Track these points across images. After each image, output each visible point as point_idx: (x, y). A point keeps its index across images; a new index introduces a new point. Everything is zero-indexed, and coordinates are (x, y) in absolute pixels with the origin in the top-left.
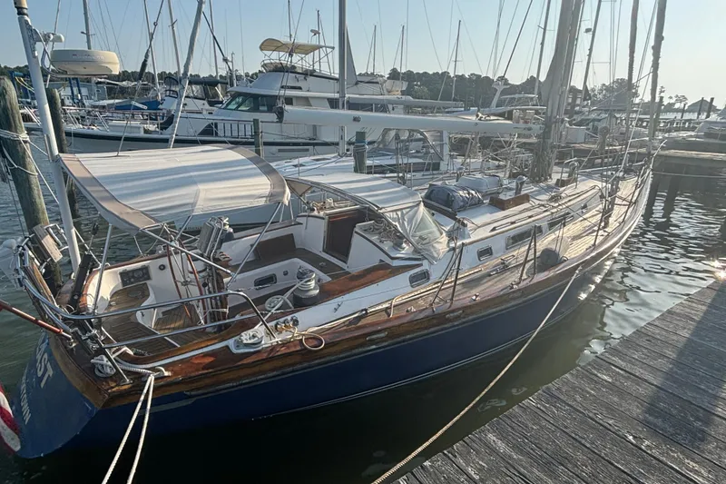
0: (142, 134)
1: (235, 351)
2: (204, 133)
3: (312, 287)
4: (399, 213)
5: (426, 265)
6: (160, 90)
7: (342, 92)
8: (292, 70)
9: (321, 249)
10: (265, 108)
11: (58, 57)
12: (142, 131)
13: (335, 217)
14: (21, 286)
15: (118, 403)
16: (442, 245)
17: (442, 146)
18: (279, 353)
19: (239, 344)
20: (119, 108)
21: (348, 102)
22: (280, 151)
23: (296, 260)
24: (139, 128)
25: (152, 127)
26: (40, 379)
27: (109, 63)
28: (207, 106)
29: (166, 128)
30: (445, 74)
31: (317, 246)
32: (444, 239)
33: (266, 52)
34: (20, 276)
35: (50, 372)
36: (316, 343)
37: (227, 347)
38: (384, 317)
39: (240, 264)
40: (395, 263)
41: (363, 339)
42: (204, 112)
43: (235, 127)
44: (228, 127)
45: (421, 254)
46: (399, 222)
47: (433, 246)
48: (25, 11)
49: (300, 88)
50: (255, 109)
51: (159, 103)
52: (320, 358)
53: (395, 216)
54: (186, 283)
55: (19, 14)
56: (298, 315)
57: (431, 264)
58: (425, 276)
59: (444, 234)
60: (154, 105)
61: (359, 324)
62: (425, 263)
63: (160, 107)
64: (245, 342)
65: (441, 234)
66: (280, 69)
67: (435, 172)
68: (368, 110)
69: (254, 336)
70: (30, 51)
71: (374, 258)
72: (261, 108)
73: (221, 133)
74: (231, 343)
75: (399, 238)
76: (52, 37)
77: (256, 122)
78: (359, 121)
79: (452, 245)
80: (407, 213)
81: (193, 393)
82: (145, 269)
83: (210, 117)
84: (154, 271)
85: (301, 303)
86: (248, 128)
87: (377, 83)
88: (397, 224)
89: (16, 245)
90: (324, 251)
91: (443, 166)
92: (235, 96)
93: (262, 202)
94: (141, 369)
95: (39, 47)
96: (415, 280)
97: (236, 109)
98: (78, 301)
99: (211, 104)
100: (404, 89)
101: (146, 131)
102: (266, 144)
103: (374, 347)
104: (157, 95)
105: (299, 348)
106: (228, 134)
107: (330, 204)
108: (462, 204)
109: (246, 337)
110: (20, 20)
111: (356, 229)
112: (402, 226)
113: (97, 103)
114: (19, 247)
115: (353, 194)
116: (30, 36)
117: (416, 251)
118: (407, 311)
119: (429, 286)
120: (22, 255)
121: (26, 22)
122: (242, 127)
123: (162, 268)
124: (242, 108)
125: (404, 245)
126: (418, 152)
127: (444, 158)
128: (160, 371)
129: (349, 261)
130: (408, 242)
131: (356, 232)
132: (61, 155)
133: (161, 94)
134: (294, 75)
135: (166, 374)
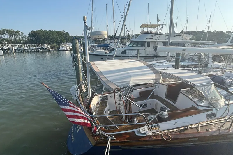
0: (105, 54)
1: (137, 134)
2: (122, 53)
3: (166, 114)
4: (203, 88)
5: (214, 110)
6: (109, 41)
7: (169, 39)
8: (151, 33)
9: (164, 97)
10: (140, 45)
11: (92, 33)
12: (105, 53)
13: (170, 85)
14: (76, 101)
15: (99, 145)
16: (222, 102)
17: (208, 58)
18: (153, 139)
19: (139, 132)
20: (98, 46)
21: (171, 43)
22: (144, 59)
23: (155, 99)
24: (104, 52)
25: (107, 52)
26: (77, 129)
27: (105, 35)
28: (122, 45)
29: (111, 52)
30: (203, 32)
31: (163, 95)
32: (223, 100)
33: (142, 28)
34: (77, 98)
35: (80, 128)
36: (168, 138)
37: (134, 132)
38: (196, 131)
39: (143, 104)
40: (200, 108)
41: (187, 140)
42: (121, 47)
43: (131, 51)
44: (129, 52)
45: (212, 105)
46: (203, 92)
47: (219, 103)
48: (86, 22)
49: (153, 39)
50: (137, 46)
51: (108, 45)
52: (169, 144)
53: (202, 89)
54: (119, 104)
55: (84, 22)
56: (160, 124)
57: (217, 110)
58: (214, 115)
59: (223, 98)
60: (107, 45)
61: (184, 132)
62: (214, 109)
63: (109, 46)
64: (141, 132)
65: (222, 97)
66: (147, 33)
67: (206, 68)
68: (177, 46)
69: (144, 130)
70: (85, 32)
71: (189, 104)
72: (139, 45)
73: (127, 53)
74: (135, 130)
75: (201, 97)
76: (91, 28)
77: (138, 50)
78: (185, 50)
79: (227, 103)
80: (207, 88)
81: (122, 147)
82: (107, 96)
83: (122, 48)
84: (109, 98)
85: (161, 120)
86: (135, 52)
87: (181, 36)
88: (202, 92)
89: (76, 87)
90: (165, 97)
91: (209, 66)
92: (132, 42)
93: (152, 82)
94: (106, 134)
95: (88, 31)
96: (209, 116)
97: (132, 46)
98: (89, 106)
99: (123, 44)
100: (191, 37)
101: (106, 53)
102: (140, 57)
103: (192, 144)
104: (108, 42)
105: (161, 138)
106: (129, 54)
107: (168, 80)
108: (229, 84)
109: (141, 129)
110: (84, 24)
111: (181, 91)
112: (205, 93)
113: (93, 45)
114: (76, 88)
115: (185, 79)
116: (86, 28)
117: (210, 104)
118: (207, 130)
119: (215, 119)
120: (77, 91)
121: (86, 25)
122: (133, 51)
123: (111, 97)
124: (130, 45)
125: (204, 101)
126: (197, 60)
127: (210, 63)
128: (112, 137)
129: (177, 103)
130: (206, 99)
131: (181, 93)
132: (90, 62)
133: (109, 42)
134: (151, 34)
135: (114, 138)
